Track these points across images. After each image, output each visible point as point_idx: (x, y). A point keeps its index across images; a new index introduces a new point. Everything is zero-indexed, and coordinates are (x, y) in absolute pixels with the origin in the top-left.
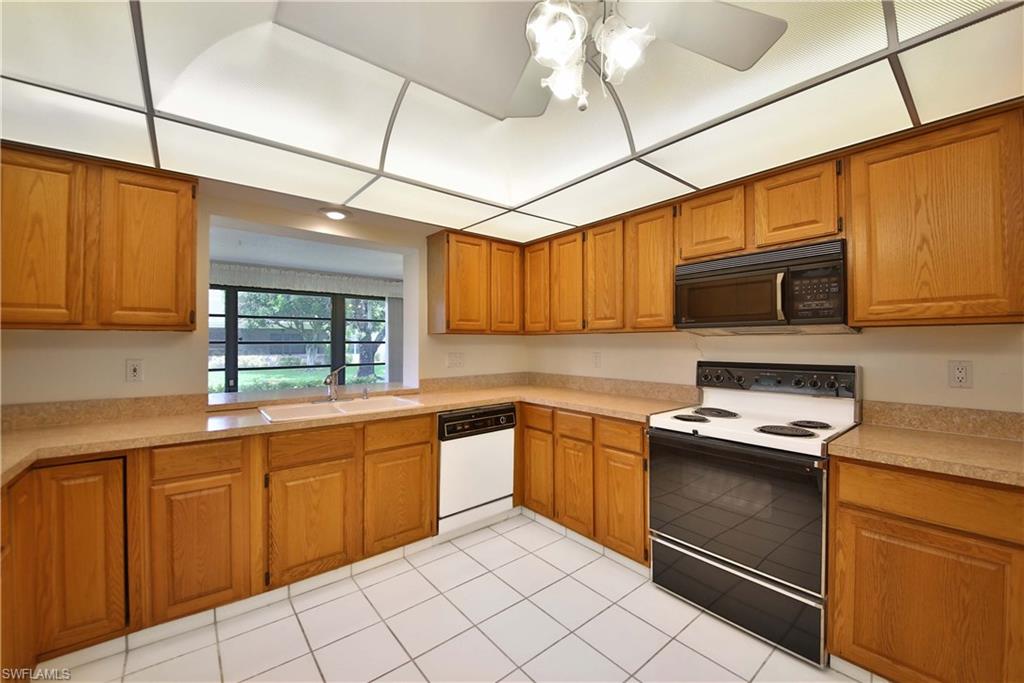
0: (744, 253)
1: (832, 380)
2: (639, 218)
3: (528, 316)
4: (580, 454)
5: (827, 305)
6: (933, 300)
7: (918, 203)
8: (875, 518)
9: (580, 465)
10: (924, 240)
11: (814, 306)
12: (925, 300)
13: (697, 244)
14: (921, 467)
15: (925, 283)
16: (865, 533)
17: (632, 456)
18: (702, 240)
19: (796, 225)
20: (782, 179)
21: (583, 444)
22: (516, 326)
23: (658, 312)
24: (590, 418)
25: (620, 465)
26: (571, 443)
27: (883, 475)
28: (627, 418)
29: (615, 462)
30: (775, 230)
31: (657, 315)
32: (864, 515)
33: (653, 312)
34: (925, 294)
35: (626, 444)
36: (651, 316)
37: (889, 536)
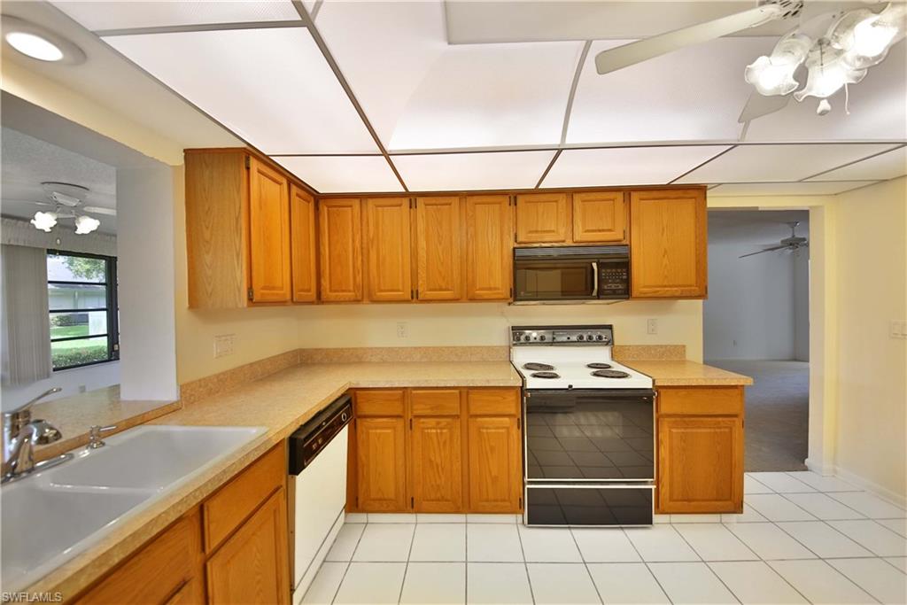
0: (565, 244)
1: (598, 335)
2: (475, 199)
3: (325, 283)
4: (445, 431)
5: (620, 287)
6: (670, 286)
7: (663, 229)
8: (678, 419)
9: (445, 443)
10: (666, 252)
11: (613, 287)
12: (665, 286)
13: (531, 232)
14: (701, 384)
15: (666, 277)
16: (674, 430)
17: (507, 419)
18: (534, 229)
19: (600, 231)
20: (593, 196)
21: (449, 420)
22: (313, 294)
23: (497, 286)
24: (457, 391)
25: (493, 431)
26: (432, 422)
27: (683, 392)
28: (502, 385)
29: (487, 428)
30: (586, 232)
31: (495, 289)
32: (673, 419)
33: (492, 286)
34: (665, 283)
35: (501, 409)
36: (490, 289)
37: (685, 428)
